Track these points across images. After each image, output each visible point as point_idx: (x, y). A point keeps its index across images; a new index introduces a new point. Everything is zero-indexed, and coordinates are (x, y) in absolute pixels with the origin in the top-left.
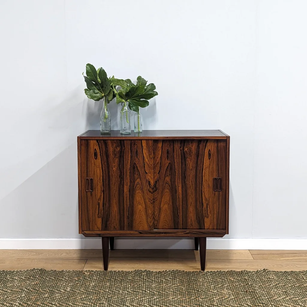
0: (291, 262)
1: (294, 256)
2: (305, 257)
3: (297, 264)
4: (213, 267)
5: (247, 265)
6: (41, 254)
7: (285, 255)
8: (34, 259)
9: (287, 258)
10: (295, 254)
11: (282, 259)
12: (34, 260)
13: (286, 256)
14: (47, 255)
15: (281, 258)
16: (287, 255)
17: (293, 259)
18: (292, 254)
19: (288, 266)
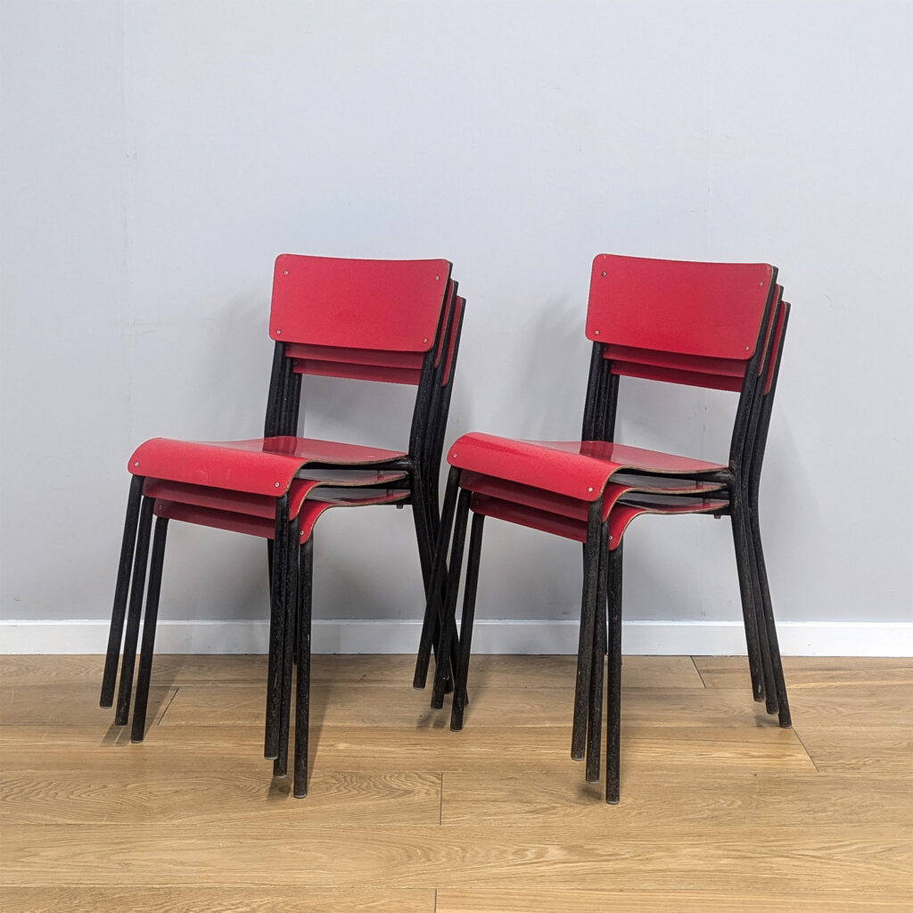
0: (824, 699)
1: (832, 677)
2: (866, 680)
3: (842, 705)
5: (683, 709)
6: (33, 671)
8: (9, 688)
9: (813, 684)
10: (835, 670)
12: (7, 691)
13: (806, 677)
14: (54, 674)
16: (809, 673)
17: (829, 688)
18: (828, 670)
19: (810, 710)
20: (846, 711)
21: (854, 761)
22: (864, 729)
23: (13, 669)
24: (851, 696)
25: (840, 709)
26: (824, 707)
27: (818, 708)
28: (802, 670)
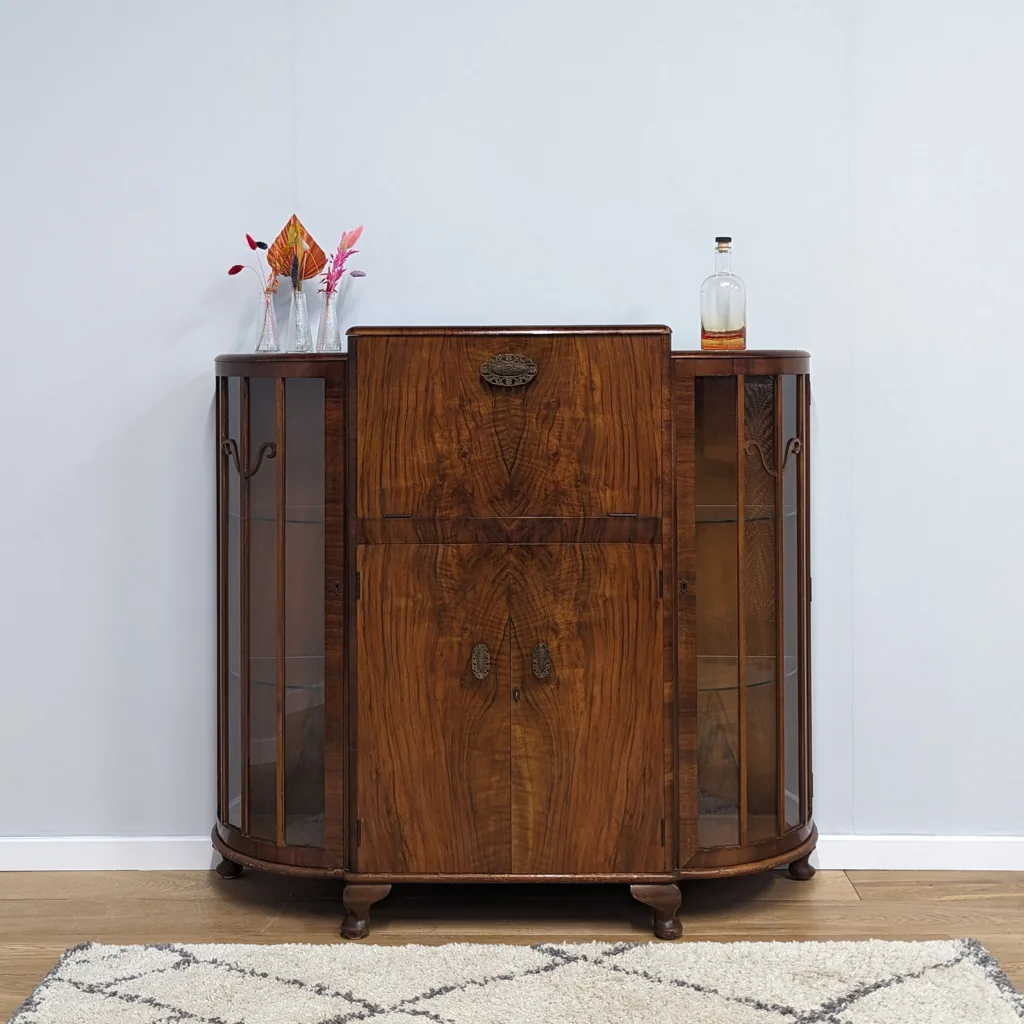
0: (977, 909)
1: (983, 890)
2: (1016, 892)
3: (992, 915)
4: (740, 925)
7: (956, 886)
9: (962, 897)
10: (985, 882)
11: (946, 898)
13: (957, 889)
15: (943, 895)
16: (961, 885)
17: (980, 899)
18: (979, 882)
19: (965, 920)
20: (1000, 921)
21: (1008, 965)
22: (1017, 936)
23: (194, 883)
24: (1001, 907)
25: (992, 918)
26: (977, 917)
27: (972, 918)
28: (952, 882)
